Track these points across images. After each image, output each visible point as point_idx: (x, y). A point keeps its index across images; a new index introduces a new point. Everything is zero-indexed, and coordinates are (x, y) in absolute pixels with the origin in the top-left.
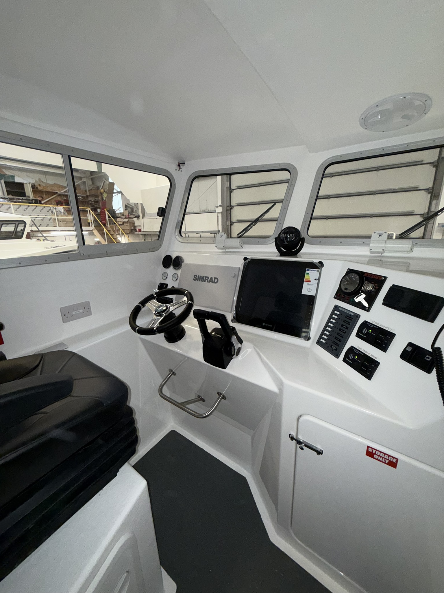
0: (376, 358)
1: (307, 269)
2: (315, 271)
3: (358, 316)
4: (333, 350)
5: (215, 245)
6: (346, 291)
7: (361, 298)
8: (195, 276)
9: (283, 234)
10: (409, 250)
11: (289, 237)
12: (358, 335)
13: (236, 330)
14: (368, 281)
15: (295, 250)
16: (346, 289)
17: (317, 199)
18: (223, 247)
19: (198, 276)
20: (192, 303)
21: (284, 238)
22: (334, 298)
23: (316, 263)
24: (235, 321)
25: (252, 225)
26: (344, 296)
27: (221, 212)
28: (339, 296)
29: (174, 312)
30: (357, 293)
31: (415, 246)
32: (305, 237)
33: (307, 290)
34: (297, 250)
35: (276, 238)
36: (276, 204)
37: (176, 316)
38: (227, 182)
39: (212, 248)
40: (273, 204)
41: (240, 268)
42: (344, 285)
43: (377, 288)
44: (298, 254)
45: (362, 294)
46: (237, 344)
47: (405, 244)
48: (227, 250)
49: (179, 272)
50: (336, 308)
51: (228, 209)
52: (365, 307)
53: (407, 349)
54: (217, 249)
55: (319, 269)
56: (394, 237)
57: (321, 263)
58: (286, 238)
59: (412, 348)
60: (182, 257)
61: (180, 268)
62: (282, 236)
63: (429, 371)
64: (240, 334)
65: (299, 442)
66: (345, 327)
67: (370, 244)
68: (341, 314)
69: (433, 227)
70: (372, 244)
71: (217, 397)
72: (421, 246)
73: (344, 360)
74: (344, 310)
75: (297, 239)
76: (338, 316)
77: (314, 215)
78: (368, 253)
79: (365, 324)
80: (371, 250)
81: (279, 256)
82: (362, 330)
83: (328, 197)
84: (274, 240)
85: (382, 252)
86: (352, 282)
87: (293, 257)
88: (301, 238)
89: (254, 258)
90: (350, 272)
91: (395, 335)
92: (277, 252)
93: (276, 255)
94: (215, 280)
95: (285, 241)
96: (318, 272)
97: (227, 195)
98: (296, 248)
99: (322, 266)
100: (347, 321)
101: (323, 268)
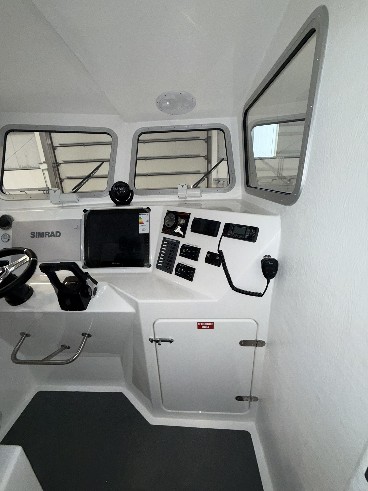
0: (193, 266)
1: (139, 214)
2: (145, 215)
3: (178, 242)
4: (167, 269)
5: (49, 201)
6: (168, 226)
7: (178, 230)
8: (32, 233)
9: (115, 188)
10: (200, 195)
11: (120, 190)
12: (181, 255)
13: (88, 274)
14: (180, 217)
15: (127, 200)
16: (168, 225)
17: (137, 160)
18: (59, 202)
19: (35, 233)
20: (36, 259)
21: (117, 191)
22: (162, 232)
23: (145, 208)
24: (86, 267)
25: (85, 181)
26: (168, 230)
27: (47, 169)
28: (165, 231)
29: (13, 273)
30: (175, 227)
31: (202, 193)
32: (133, 189)
33: (142, 230)
34: (129, 200)
35: (110, 192)
36: (104, 163)
37: (17, 277)
38: (47, 139)
39: (47, 204)
40: (101, 162)
41: (81, 220)
42: (166, 223)
43: (186, 221)
44: (130, 203)
45: (178, 226)
46: (93, 285)
47: (197, 192)
48: (64, 205)
49: (10, 232)
50: (165, 239)
51: (54, 166)
52: (182, 235)
53: (207, 256)
54: (52, 204)
55: (148, 213)
56: (191, 188)
57: (148, 208)
58: (119, 191)
59: (209, 255)
60: (10, 216)
61: (10, 227)
62: (115, 189)
63: (219, 266)
64: (93, 277)
65: (157, 341)
66: (172, 251)
67: (177, 193)
68: (168, 243)
69: (211, 181)
70: (179, 193)
71: (83, 338)
72: (206, 192)
73: (176, 274)
74: (170, 240)
75: (127, 191)
76: (167, 245)
77: (136, 173)
78: (177, 199)
79: (184, 246)
80: (179, 196)
81: (115, 206)
82: (183, 251)
83: (145, 159)
84: (108, 193)
85: (185, 198)
86: (171, 220)
87: (127, 206)
88: (130, 191)
89: (93, 210)
90: (169, 212)
91: (200, 249)
92: (113, 202)
93: (113, 205)
94: (56, 234)
95: (118, 193)
96: (148, 215)
97: (50, 152)
98: (128, 199)
99: (150, 211)
100: (173, 247)
101: (150, 212)
